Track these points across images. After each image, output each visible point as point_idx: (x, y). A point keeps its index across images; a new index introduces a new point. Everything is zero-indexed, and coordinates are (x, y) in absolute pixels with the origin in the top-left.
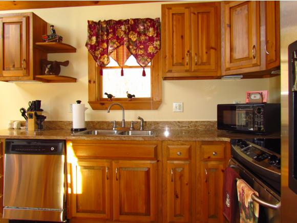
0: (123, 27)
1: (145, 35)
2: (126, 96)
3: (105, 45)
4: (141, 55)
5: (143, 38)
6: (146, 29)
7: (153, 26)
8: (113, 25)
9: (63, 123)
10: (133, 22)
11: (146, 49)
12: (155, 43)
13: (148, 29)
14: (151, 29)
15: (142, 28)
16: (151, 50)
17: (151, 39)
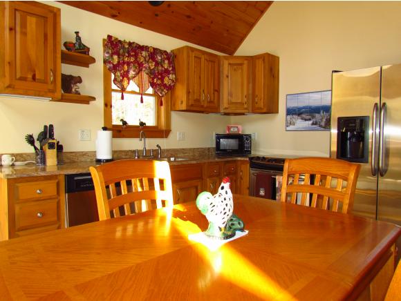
0: (144, 53)
1: (162, 66)
2: (138, 124)
3: (126, 67)
4: (158, 85)
5: (160, 68)
6: (163, 60)
7: (168, 59)
8: (135, 49)
9: (74, 154)
10: (152, 51)
11: (162, 79)
12: (170, 76)
13: (164, 61)
14: (166, 62)
15: (159, 58)
16: (166, 81)
17: (167, 72)
